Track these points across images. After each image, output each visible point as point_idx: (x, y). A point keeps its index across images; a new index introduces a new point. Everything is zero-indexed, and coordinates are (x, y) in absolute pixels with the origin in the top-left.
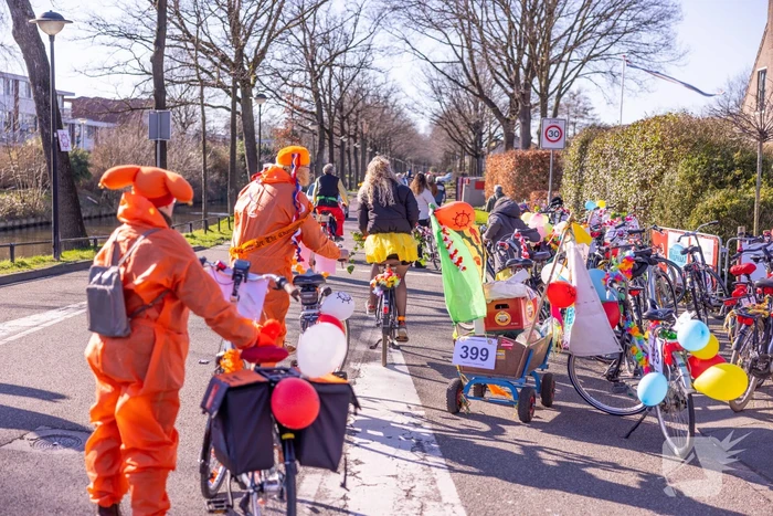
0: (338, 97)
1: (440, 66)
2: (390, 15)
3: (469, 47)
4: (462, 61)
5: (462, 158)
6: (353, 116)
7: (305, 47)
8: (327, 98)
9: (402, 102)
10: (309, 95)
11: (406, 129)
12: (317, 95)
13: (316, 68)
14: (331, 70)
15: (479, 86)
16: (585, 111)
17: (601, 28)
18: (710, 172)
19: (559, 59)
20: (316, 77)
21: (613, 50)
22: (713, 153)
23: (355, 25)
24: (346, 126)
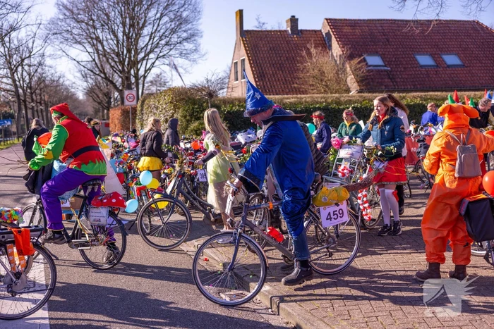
0: (28, 81)
1: (83, 64)
2: (52, 37)
3: (98, 53)
4: (94, 60)
5: (103, 111)
6: (38, 91)
7: (5, 56)
8: (21, 82)
9: (67, 83)
10: (10, 81)
11: (71, 97)
12: (14, 81)
13: (13, 67)
14: (23, 68)
15: (105, 74)
16: (165, 83)
17: (163, 42)
18: (193, 113)
19: (143, 59)
20: (13, 71)
21: (172, 53)
22: (195, 104)
23: (33, 43)
24: (34, 97)
